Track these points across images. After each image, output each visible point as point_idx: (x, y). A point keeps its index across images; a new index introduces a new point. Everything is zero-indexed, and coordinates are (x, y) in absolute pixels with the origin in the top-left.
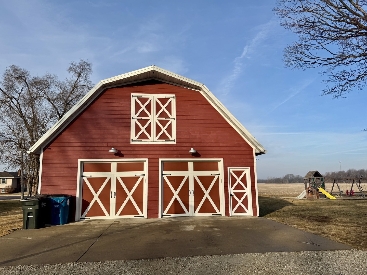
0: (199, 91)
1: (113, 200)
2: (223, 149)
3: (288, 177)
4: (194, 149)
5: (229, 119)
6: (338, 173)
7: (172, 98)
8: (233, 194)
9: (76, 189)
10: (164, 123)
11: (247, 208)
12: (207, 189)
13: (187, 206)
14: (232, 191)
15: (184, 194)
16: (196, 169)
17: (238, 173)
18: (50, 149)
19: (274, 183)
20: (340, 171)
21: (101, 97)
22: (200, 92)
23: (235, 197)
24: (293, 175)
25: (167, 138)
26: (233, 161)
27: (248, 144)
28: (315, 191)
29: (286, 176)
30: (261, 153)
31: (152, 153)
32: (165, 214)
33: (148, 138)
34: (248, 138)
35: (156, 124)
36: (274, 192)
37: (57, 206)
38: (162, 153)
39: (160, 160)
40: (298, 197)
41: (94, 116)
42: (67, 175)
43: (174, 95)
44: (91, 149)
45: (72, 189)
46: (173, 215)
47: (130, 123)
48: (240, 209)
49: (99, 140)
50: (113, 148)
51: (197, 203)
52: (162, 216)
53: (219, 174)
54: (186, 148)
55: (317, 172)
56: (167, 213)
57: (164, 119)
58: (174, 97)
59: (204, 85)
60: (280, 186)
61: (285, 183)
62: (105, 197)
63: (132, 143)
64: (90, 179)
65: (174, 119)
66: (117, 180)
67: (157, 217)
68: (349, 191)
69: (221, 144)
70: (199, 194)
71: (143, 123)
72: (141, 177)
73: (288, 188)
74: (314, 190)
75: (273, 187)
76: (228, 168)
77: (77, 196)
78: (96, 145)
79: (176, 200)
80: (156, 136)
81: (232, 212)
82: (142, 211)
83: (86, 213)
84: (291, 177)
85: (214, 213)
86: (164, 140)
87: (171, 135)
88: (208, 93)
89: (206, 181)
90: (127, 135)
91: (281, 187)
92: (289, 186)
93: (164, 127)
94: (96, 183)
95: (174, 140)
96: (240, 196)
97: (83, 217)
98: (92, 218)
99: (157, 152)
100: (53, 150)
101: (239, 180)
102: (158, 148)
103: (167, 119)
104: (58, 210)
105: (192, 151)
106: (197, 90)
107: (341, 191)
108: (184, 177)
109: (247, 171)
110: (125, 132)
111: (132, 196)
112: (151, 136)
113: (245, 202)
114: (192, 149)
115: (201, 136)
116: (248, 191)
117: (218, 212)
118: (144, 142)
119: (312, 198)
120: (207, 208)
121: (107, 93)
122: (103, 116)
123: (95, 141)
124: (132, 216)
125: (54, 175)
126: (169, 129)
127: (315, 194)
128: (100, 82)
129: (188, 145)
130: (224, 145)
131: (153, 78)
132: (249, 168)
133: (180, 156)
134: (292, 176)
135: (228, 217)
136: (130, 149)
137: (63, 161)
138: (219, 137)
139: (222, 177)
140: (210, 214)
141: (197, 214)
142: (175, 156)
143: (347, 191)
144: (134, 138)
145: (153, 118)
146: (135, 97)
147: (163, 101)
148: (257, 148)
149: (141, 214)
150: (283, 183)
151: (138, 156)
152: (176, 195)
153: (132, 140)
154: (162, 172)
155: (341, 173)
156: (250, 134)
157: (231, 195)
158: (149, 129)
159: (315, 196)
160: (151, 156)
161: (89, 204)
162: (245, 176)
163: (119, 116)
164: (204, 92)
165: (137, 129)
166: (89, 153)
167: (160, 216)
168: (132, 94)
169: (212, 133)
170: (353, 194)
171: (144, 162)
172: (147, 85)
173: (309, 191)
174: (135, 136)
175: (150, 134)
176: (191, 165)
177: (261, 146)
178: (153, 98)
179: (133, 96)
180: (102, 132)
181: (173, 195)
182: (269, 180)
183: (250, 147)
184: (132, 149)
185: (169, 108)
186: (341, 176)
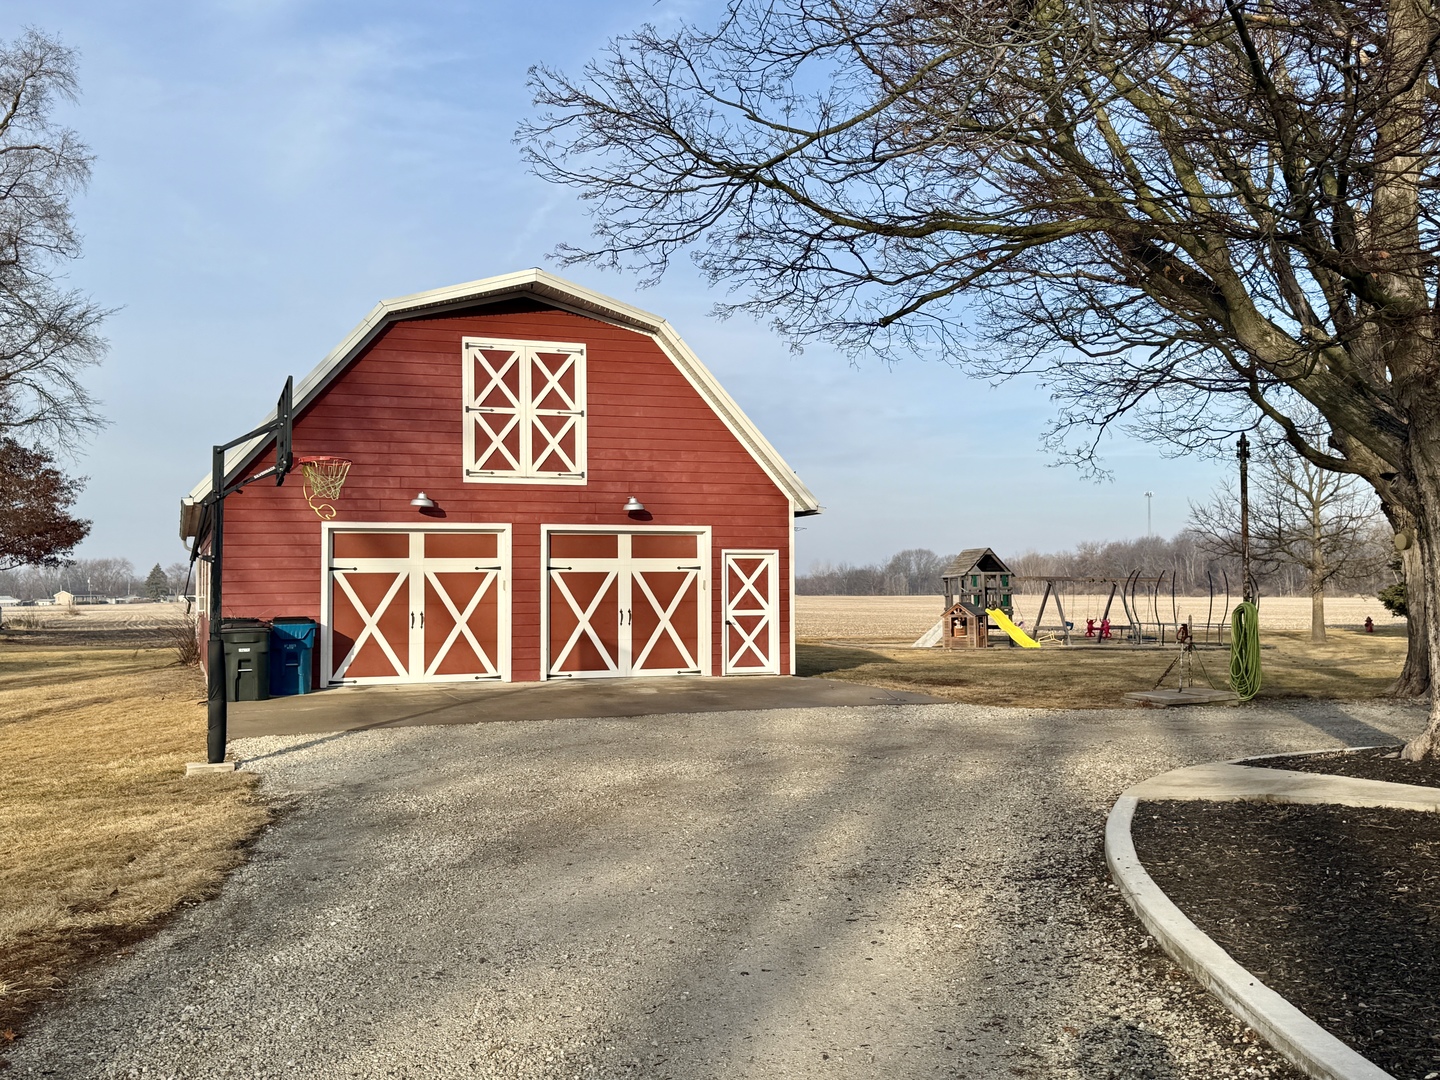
0: (649, 335)
1: (417, 636)
2: (711, 500)
3: (908, 563)
4: (638, 501)
5: (731, 418)
6: (1133, 549)
7: (576, 354)
8: (733, 620)
9: (319, 604)
10: (554, 424)
11: (767, 656)
12: (665, 607)
13: (613, 651)
14: (729, 612)
15: (605, 621)
16: (637, 553)
17: (749, 566)
18: (241, 492)
19: (840, 593)
20: (1145, 536)
21: (379, 345)
22: (654, 337)
23: (738, 627)
24: (929, 553)
25: (562, 468)
26: (735, 534)
27: (776, 488)
28: (971, 620)
29: (897, 560)
30: (808, 512)
31: (522, 507)
32: (555, 670)
33: (509, 467)
34: (777, 473)
35: (534, 428)
36: (838, 631)
37: (292, 647)
38: (548, 508)
39: (545, 528)
40: (919, 643)
41: (361, 402)
42: (293, 565)
43: (583, 346)
44: (355, 495)
45: (309, 602)
46: (576, 674)
47: (460, 423)
48: (749, 659)
49: (378, 469)
50: (421, 496)
51: (638, 642)
52: (549, 676)
53: (699, 568)
54: (613, 497)
55: (989, 553)
56: (561, 670)
57: (553, 412)
58: (581, 352)
59: (666, 323)
60: (865, 606)
61: (892, 594)
62: (395, 626)
63: (467, 479)
64: (352, 578)
65: (582, 414)
66: (427, 580)
67: (538, 678)
68: (1097, 625)
69: (706, 488)
70: (644, 620)
71: (498, 422)
72: (491, 575)
73: (897, 617)
74: (970, 616)
75: (835, 610)
76: (724, 551)
77: (324, 621)
78: (370, 483)
79: (584, 636)
80: (534, 460)
81: (729, 667)
82: (494, 663)
83: (344, 668)
84: (918, 565)
85: (681, 670)
86: (555, 474)
87: (572, 458)
88: (677, 346)
89: (664, 585)
90: (453, 457)
91: (868, 610)
92: (907, 605)
93: (554, 436)
94: (371, 587)
95: (582, 475)
96: (748, 624)
97: (338, 677)
98: (362, 681)
99: (536, 507)
100: (251, 495)
101: (749, 584)
102: (538, 494)
103: (563, 413)
104: (294, 656)
105: (633, 505)
106: (645, 334)
107: (1068, 624)
108: (605, 575)
109: (771, 560)
110: (448, 449)
111: (468, 623)
112: (518, 460)
113: (762, 641)
114: (633, 500)
115: (654, 463)
116: (770, 612)
117: (692, 666)
118: (500, 477)
119: (961, 644)
120: (664, 656)
121: (394, 333)
122: (386, 401)
123: (365, 473)
124: (471, 677)
125: (256, 565)
126: (568, 444)
127: (972, 629)
128: (380, 306)
129: (619, 487)
130: (715, 489)
131: (525, 295)
132: (777, 552)
133: (596, 517)
134: (924, 561)
135: (717, 678)
136: (461, 495)
137: (278, 527)
138: (703, 468)
139: (705, 577)
140: (673, 672)
141: (638, 672)
142: (584, 517)
143: (1091, 623)
144: (472, 468)
145: (525, 411)
146: (473, 348)
147: (553, 361)
148: (798, 498)
149: (491, 671)
150: (881, 592)
151: (485, 515)
152: (584, 624)
153: (468, 473)
154: (548, 562)
155: (1148, 548)
156: (784, 463)
157: (728, 623)
158: (512, 442)
159: (972, 636)
160: (519, 518)
161: (351, 643)
162: (765, 573)
163: (429, 403)
164: (665, 339)
165: (482, 441)
166: (350, 506)
167: (543, 676)
168: (465, 340)
169: (684, 456)
170: (1107, 632)
171: (499, 534)
172: (507, 312)
173: (953, 619)
174: (476, 460)
175: (516, 455)
176: (625, 544)
177: (810, 495)
178: (525, 351)
179: (467, 346)
180: (385, 448)
181: (576, 622)
182: (818, 578)
183: (781, 495)
184: (467, 498)
185: (568, 382)
186: (1147, 560)
